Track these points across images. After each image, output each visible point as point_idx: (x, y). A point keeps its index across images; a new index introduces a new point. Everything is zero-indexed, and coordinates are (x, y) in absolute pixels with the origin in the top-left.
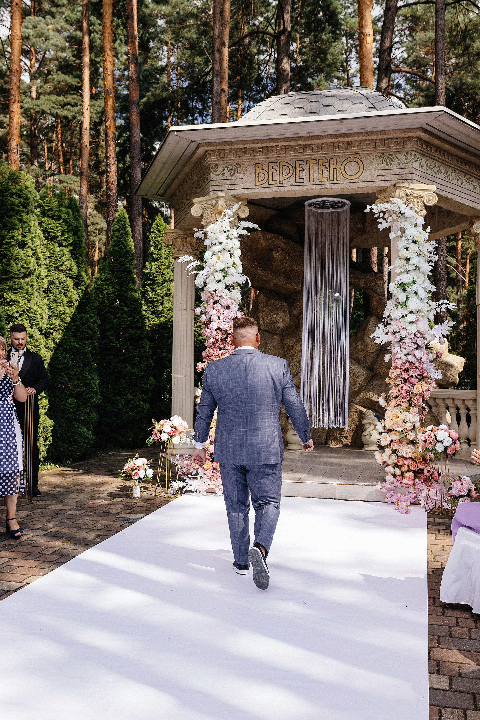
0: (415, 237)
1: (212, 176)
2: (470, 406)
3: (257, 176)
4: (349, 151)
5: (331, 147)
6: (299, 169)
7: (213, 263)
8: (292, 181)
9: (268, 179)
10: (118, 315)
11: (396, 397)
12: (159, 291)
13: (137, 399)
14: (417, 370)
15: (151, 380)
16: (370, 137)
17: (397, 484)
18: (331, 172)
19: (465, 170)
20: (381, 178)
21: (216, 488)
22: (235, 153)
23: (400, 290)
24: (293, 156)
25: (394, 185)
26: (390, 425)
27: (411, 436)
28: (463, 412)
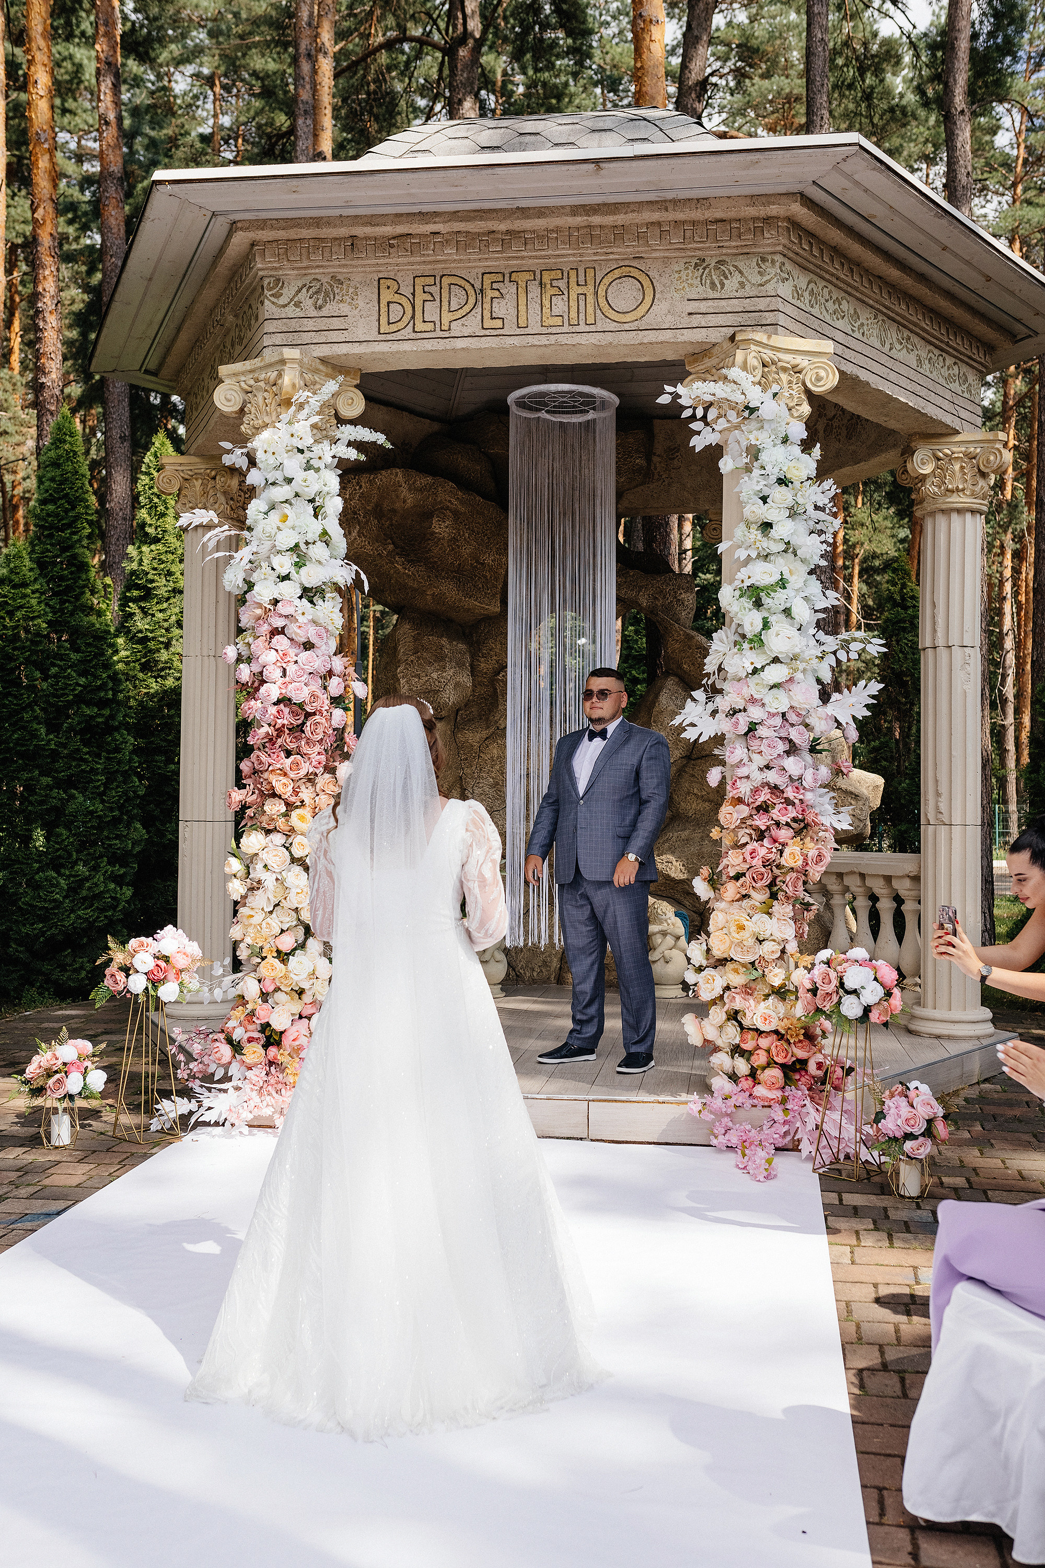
0: (785, 469)
1: (269, 308)
2: (902, 893)
3: (384, 309)
4: (620, 251)
5: (573, 239)
6: (490, 293)
7: (268, 529)
8: (472, 324)
9: (413, 317)
10: (54, 670)
11: (737, 877)
12: (160, 615)
13: (99, 878)
14: (790, 807)
15: (135, 829)
16: (671, 216)
17: (741, 1099)
18: (573, 304)
19: (898, 314)
20: (697, 320)
21: (276, 1116)
22: (328, 250)
23: (747, 603)
24: (475, 260)
25: (732, 338)
26: (722, 948)
27: (776, 977)
28: (886, 907)
